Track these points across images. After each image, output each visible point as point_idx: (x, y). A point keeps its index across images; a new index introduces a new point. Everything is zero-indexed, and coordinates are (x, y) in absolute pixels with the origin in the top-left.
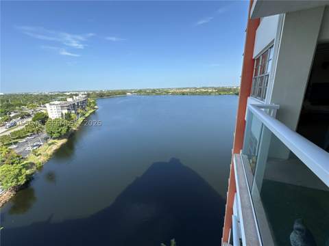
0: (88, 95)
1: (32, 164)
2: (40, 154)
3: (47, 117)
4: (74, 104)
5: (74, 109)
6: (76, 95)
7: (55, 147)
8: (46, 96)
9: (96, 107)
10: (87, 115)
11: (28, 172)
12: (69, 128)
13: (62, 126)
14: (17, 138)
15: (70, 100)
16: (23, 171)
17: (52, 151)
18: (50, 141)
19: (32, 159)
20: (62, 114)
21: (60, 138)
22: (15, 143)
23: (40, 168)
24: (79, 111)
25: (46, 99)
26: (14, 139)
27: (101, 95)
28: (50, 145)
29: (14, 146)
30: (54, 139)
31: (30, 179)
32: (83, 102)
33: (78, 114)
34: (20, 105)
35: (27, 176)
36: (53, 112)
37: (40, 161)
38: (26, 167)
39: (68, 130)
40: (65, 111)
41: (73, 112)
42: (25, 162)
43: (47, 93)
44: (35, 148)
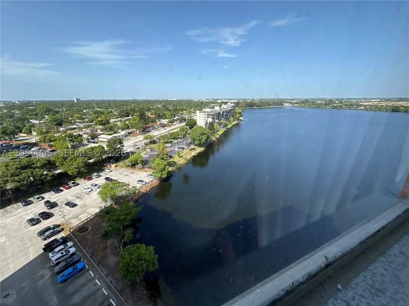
0: (237, 104)
1: (175, 163)
2: (182, 157)
3: (196, 124)
4: (219, 113)
5: (218, 119)
6: (226, 103)
7: (194, 153)
8: (202, 103)
9: (241, 118)
10: (229, 126)
11: (170, 169)
12: (208, 137)
13: (203, 134)
14: (173, 139)
15: (217, 108)
16: (167, 167)
17: (191, 156)
18: (192, 146)
19: (176, 159)
20: (207, 122)
21: (200, 145)
22: (171, 142)
23: (179, 169)
24: (223, 121)
25: (200, 106)
26: (171, 139)
27: (251, 105)
28: (191, 150)
29: (169, 145)
30: (195, 145)
31: (170, 175)
32: (229, 112)
33: (221, 124)
34: (182, 110)
35: (168, 172)
36: (201, 119)
37: (180, 162)
38: (170, 164)
39: (207, 139)
40: (210, 120)
41: (217, 121)
42: (171, 160)
43: (203, 100)
44: (180, 150)
